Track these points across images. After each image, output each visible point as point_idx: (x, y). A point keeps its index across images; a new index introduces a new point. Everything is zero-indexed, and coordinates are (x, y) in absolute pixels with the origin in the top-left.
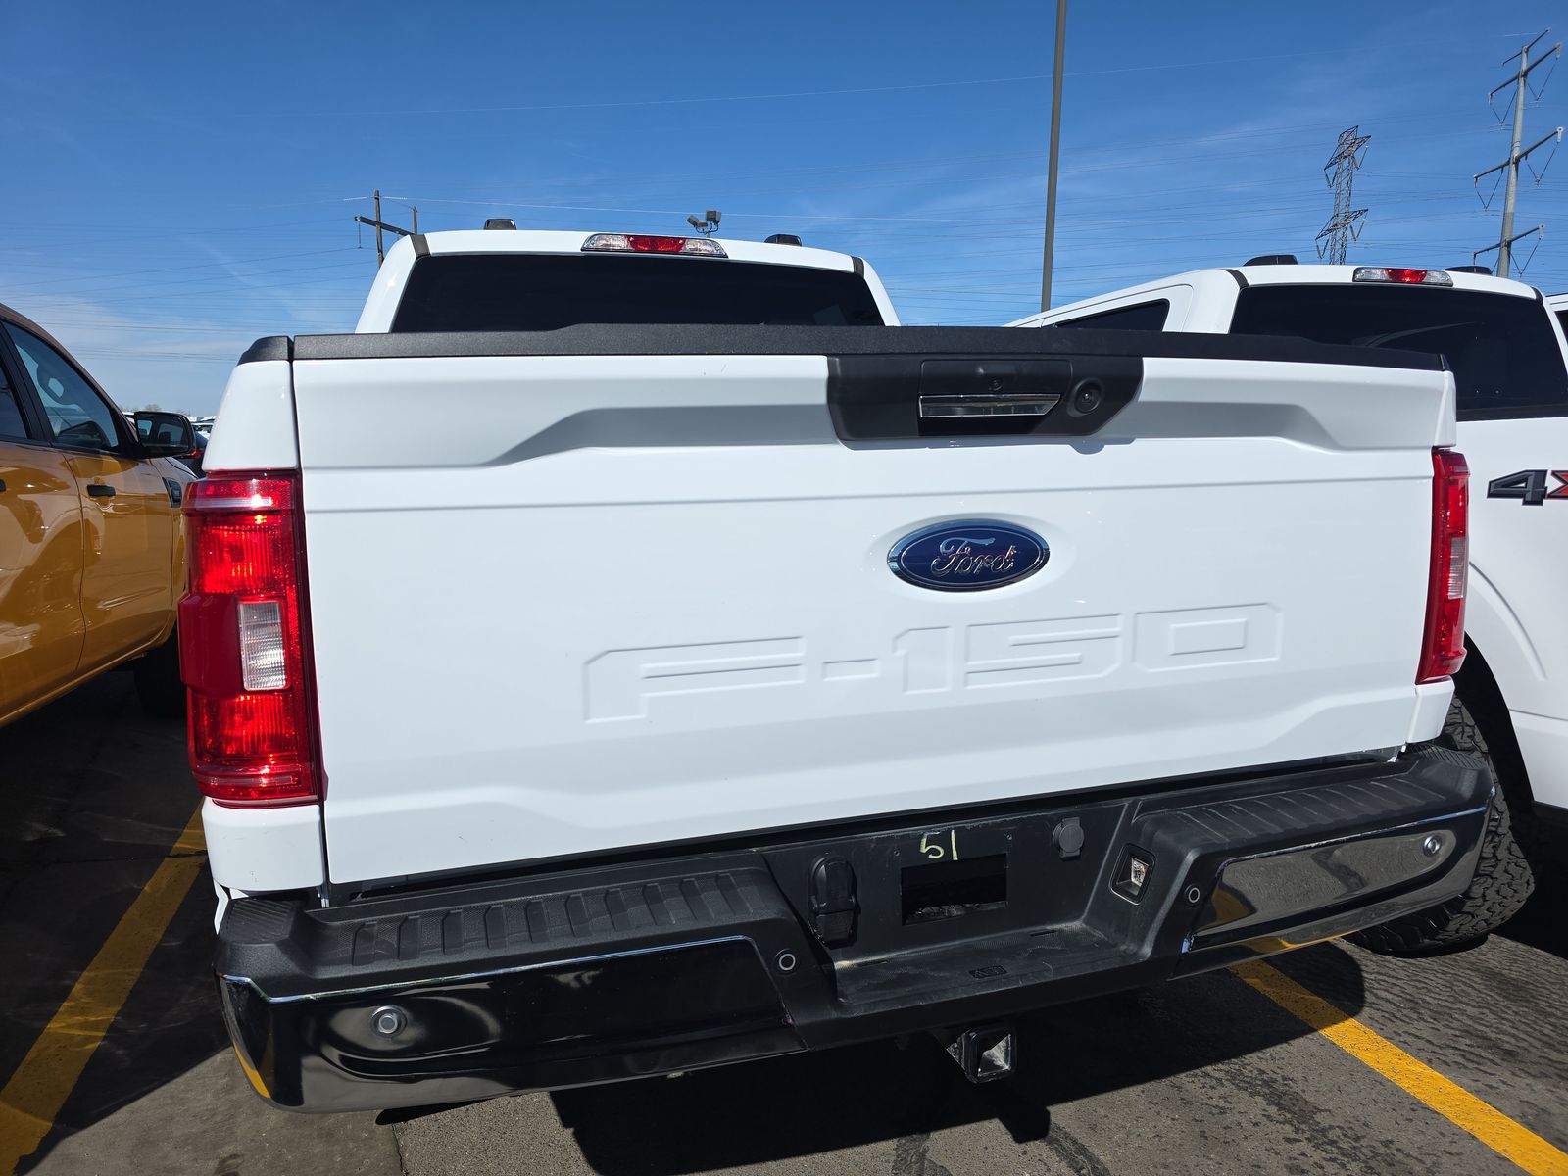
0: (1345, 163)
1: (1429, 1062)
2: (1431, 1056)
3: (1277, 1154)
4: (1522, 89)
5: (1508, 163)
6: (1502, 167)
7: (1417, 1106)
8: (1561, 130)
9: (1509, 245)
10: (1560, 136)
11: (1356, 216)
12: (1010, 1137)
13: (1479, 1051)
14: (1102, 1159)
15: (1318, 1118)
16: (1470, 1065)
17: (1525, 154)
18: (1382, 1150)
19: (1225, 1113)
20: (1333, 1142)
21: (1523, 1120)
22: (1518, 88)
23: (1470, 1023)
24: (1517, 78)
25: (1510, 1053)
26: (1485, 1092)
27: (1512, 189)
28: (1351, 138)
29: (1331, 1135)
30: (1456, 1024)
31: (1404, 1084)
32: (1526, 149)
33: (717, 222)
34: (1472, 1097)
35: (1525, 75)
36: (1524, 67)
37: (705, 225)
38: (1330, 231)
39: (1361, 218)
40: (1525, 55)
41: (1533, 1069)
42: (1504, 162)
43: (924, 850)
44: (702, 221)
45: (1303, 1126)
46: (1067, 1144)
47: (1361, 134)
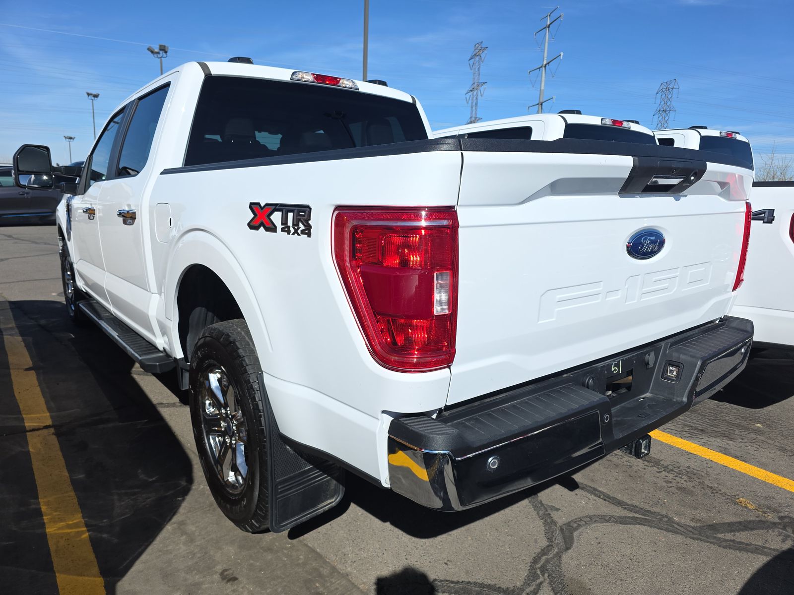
0: (477, 58)
1: (681, 438)
2: (680, 435)
3: (658, 478)
4: (547, 33)
5: (542, 67)
6: (539, 68)
7: (688, 453)
8: (562, 54)
9: (542, 104)
10: (562, 56)
11: (482, 85)
12: (566, 490)
13: (693, 431)
14: (604, 491)
15: (662, 462)
16: (694, 436)
17: (548, 63)
18: (688, 470)
19: (631, 467)
20: (672, 470)
21: (721, 451)
22: (546, 34)
23: (683, 422)
24: (546, 28)
25: (702, 430)
26: (704, 445)
27: (543, 79)
28: (480, 47)
29: (670, 467)
30: (680, 423)
31: (679, 446)
32: (549, 61)
33: (166, 52)
34: (702, 448)
35: (549, 27)
36: (549, 23)
37: (158, 53)
38: (471, 91)
39: (484, 86)
40: (549, 17)
41: (712, 435)
42: (540, 66)
43: (613, 370)
44: (157, 50)
45: (659, 467)
46: (589, 488)
47: (484, 46)
